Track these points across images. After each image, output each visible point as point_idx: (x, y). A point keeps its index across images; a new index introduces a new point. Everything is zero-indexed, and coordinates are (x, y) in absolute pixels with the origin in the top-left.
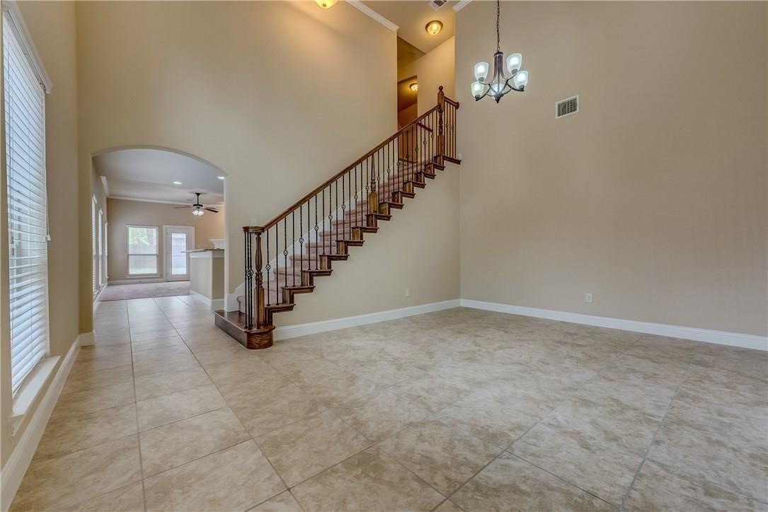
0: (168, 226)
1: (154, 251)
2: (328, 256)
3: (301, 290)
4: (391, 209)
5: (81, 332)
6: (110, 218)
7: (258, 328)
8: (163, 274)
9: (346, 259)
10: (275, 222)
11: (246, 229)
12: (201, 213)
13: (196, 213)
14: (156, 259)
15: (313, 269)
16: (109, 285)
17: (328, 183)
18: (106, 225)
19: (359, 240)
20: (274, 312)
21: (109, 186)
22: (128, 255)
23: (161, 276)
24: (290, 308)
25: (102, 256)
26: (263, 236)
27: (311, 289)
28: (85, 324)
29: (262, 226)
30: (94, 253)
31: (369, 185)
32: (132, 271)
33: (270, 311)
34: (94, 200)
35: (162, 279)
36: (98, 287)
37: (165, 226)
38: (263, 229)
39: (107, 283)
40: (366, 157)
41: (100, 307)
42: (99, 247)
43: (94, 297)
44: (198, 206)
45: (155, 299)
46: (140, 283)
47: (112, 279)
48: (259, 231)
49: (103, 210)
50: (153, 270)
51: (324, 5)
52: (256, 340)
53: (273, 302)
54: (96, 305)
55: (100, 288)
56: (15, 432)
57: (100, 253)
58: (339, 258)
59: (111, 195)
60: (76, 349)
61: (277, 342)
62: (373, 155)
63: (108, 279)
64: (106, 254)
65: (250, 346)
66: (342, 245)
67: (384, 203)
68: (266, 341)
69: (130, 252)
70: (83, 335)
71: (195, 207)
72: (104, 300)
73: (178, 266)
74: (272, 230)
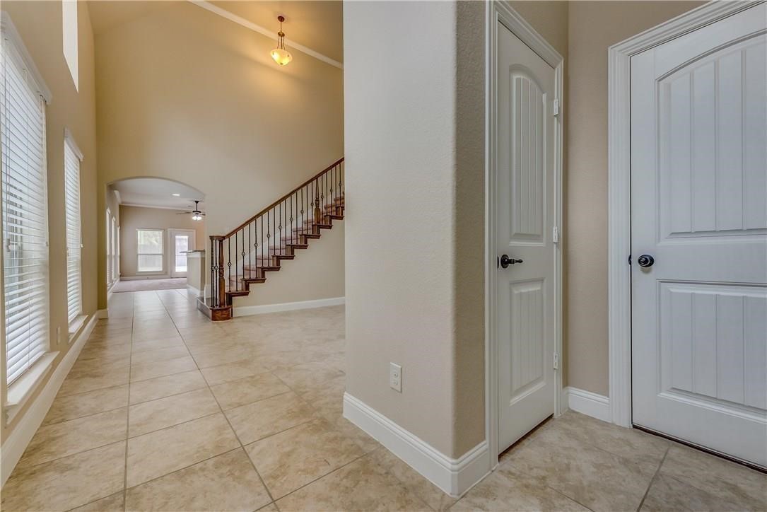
0: (172, 229)
1: (160, 251)
2: (277, 256)
3: (256, 281)
4: (333, 220)
5: (99, 309)
6: (121, 223)
7: (220, 307)
8: (167, 272)
9: (293, 259)
10: (235, 231)
11: (212, 238)
12: (199, 218)
13: (195, 218)
14: (161, 259)
15: (266, 266)
16: (121, 280)
17: (279, 202)
18: (118, 229)
19: (303, 244)
20: (234, 296)
21: (121, 197)
22: (137, 255)
23: (166, 273)
24: (246, 294)
25: (115, 256)
26: (226, 242)
27: (263, 281)
28: (102, 303)
29: (223, 235)
30: (108, 253)
31: (314, 202)
32: (141, 269)
33: (230, 296)
34: (108, 211)
35: (167, 276)
36: (112, 281)
37: (169, 229)
38: (224, 238)
39: (119, 279)
40: (311, 181)
41: (112, 297)
42: (112, 247)
43: (108, 288)
44: (197, 212)
45: (158, 291)
46: (148, 279)
47: (123, 276)
48: (221, 239)
49: (115, 217)
50: (159, 268)
51: (282, 64)
52: (219, 314)
53: (233, 289)
54: (109, 295)
55: (114, 283)
56: (71, 340)
57: (113, 253)
58: (287, 258)
59: (123, 203)
60: (95, 320)
61: (235, 317)
62: (317, 178)
63: (121, 276)
64: (119, 254)
65: (214, 319)
66: (289, 248)
67: (327, 215)
68: (225, 316)
69: (139, 253)
70: (100, 311)
71: (194, 213)
72: (116, 292)
73: (181, 265)
74: (233, 237)
